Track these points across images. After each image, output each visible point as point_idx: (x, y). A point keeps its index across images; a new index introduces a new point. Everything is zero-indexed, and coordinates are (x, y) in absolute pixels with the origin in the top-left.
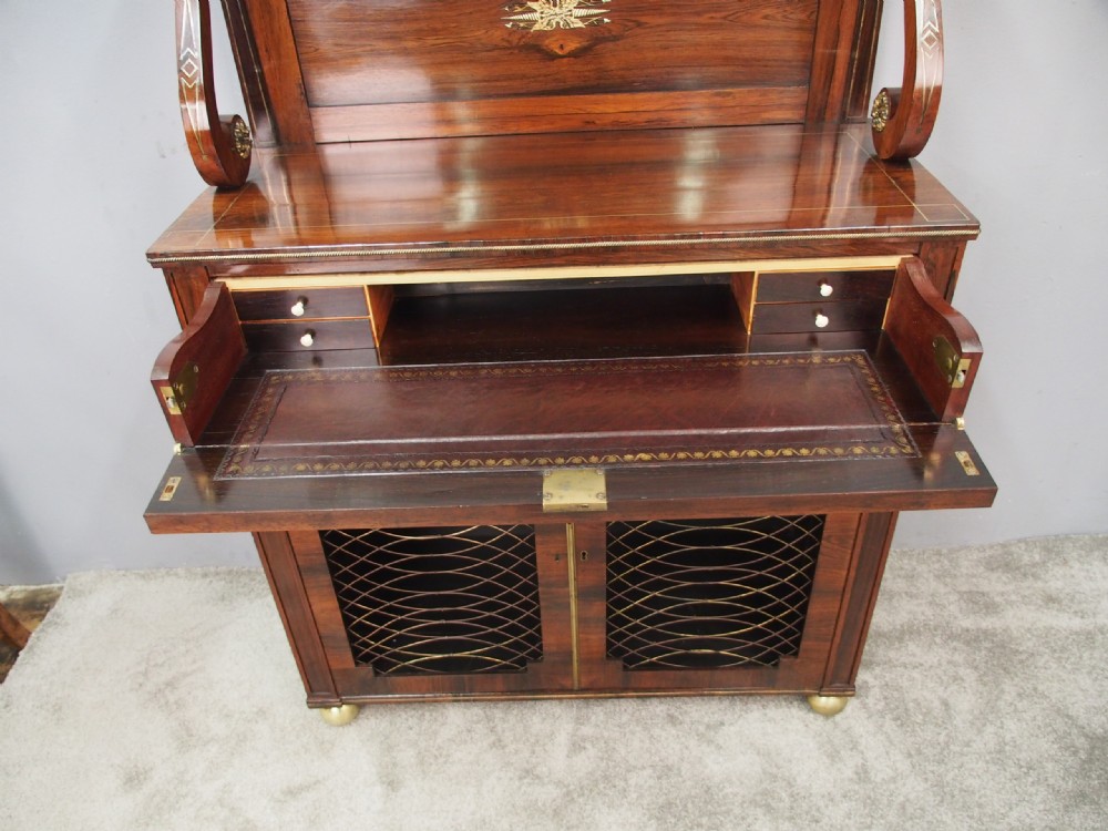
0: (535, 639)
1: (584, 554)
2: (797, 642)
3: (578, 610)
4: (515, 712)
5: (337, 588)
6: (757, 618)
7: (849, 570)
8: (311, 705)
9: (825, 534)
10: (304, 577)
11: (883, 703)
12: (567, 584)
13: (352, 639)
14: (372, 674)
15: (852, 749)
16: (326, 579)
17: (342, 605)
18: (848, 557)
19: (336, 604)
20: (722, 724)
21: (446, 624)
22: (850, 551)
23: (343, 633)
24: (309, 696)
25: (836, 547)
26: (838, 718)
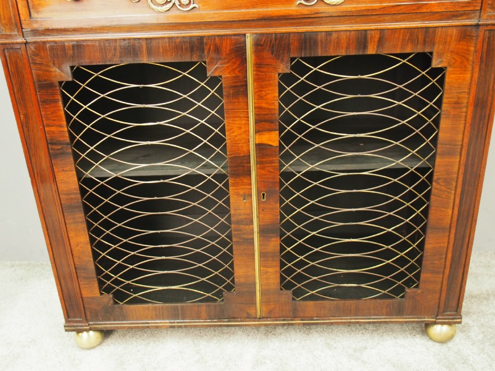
0: (229, 273)
1: (264, 195)
2: (418, 276)
3: (260, 245)
4: (215, 341)
5: (89, 225)
6: (388, 254)
7: (453, 208)
8: (68, 328)
9: (435, 178)
10: (65, 214)
11: (482, 335)
12: (251, 222)
13: (99, 272)
14: (112, 302)
15: (463, 363)
16: (80, 216)
17: (92, 240)
18: (452, 196)
19: (88, 239)
20: (366, 348)
21: (166, 260)
22: (453, 192)
23: (91, 266)
24: (67, 321)
25: (443, 188)
26: (450, 344)
